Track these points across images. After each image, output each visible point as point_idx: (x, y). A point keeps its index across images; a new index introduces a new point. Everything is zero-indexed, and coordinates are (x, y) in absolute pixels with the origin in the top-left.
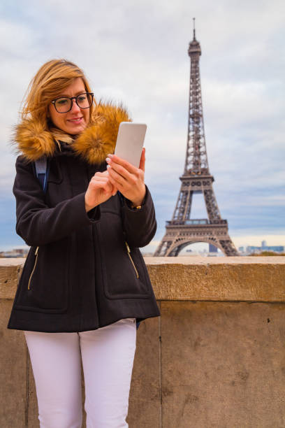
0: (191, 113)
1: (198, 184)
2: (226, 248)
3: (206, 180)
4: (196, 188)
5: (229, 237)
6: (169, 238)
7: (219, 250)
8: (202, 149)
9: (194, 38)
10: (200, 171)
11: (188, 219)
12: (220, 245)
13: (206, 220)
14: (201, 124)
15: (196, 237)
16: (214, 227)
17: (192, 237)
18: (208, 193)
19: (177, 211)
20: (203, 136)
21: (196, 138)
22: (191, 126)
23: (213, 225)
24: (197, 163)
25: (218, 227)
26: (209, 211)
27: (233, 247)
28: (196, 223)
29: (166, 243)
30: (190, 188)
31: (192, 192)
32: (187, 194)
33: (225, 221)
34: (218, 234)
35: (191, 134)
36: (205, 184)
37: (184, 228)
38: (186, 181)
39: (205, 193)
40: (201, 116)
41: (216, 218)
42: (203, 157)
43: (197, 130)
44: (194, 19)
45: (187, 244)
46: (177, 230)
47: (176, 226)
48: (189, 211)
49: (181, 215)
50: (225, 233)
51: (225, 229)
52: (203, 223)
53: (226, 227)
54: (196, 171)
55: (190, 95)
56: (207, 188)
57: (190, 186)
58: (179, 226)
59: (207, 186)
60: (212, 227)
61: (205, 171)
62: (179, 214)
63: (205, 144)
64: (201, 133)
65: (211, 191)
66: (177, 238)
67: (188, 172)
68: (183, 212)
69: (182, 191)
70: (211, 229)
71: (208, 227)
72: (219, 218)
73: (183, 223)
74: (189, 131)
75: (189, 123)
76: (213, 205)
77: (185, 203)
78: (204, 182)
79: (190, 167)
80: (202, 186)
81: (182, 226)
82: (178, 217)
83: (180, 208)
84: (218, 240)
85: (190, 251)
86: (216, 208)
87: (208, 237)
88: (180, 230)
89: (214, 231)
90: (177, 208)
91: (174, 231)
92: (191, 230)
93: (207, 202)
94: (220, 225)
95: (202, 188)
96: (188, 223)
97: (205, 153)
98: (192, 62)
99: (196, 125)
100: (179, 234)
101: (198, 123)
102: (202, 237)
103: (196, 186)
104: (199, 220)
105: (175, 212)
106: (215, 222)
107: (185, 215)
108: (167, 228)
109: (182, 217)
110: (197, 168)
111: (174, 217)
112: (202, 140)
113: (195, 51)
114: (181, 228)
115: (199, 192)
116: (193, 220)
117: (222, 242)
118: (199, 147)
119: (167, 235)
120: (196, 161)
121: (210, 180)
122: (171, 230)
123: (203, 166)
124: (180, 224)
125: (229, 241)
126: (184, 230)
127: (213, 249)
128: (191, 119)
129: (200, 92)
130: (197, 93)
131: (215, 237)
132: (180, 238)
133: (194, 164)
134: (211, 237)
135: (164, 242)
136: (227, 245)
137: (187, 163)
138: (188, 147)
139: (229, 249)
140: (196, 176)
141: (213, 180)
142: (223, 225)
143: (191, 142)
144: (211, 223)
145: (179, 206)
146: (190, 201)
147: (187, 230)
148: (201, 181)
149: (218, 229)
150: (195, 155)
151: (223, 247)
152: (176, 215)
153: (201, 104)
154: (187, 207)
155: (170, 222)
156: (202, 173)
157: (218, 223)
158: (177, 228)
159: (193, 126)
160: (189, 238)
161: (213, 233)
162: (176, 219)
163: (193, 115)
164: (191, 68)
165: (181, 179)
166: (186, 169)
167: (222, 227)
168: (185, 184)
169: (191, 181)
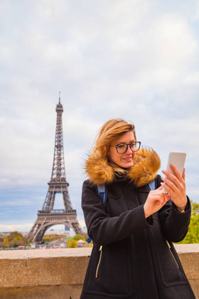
0: (56, 144)
1: (59, 187)
2: (76, 228)
3: (64, 185)
4: (58, 190)
5: (77, 221)
6: (40, 222)
7: (71, 229)
8: (62, 166)
9: (60, 103)
10: (61, 179)
11: (52, 209)
12: (72, 226)
13: (64, 210)
14: (62, 151)
15: (57, 221)
16: (69, 214)
17: (54, 221)
18: (65, 193)
19: (46, 204)
20: (63, 158)
21: (59, 159)
22: (56, 152)
23: (67, 213)
24: (59, 174)
25: (71, 214)
26: (65, 204)
27: (79, 227)
28: (57, 212)
29: (37, 225)
30: (54, 190)
31: (55, 192)
32: (52, 193)
33: (75, 211)
34: (70, 219)
35: (56, 156)
36: (64, 187)
37: (49, 215)
38: (52, 185)
39: (63, 193)
40: (62, 146)
41: (69, 209)
42: (62, 171)
43: (59, 155)
44: (60, 92)
45: (51, 225)
46: (45, 217)
47: (44, 214)
48: (53, 204)
49: (48, 207)
50: (75, 218)
51: (75, 216)
52: (61, 212)
53: (76, 214)
54: (58, 179)
55: (56, 134)
56: (65, 190)
57: (54, 189)
58: (46, 214)
59: (64, 189)
60: (66, 214)
61: (64, 179)
62: (46, 206)
63: (64, 163)
64: (62, 156)
65: (67, 192)
66: (44, 222)
67: (53, 180)
68: (49, 205)
69: (49, 192)
70: (66, 216)
71: (64, 215)
72: (71, 208)
73: (49, 212)
74: (55, 155)
75: (55, 150)
76: (68, 200)
77: (51, 199)
78: (63, 186)
79: (55, 176)
80: (62, 189)
81: (48, 214)
82: (46, 208)
83: (47, 202)
84: (70, 223)
85: (53, 230)
86: (70, 203)
87: (64, 220)
88: (47, 216)
89: (68, 217)
90: (45, 202)
91: (43, 217)
92: (54, 216)
93: (64, 199)
94: (72, 213)
95: (62, 190)
96: (52, 212)
97: (64, 168)
98: (58, 115)
99: (59, 152)
100: (46, 219)
101: (60, 150)
102: (61, 221)
103: (58, 189)
104: (59, 210)
105: (44, 205)
106: (69, 211)
107: (50, 207)
108: (38, 215)
109: (48, 208)
110: (59, 178)
111: (43, 208)
112: (62, 161)
113: (59, 110)
114: (47, 215)
115: (60, 192)
116: (55, 210)
117: (73, 224)
118: (61, 165)
119: (38, 220)
120: (58, 173)
121: (66, 185)
122: (40, 217)
123: (62, 176)
124: (47, 213)
125: (77, 223)
126: (49, 217)
127: (67, 229)
128: (56, 148)
129: (62, 132)
130: (60, 133)
131: (68, 221)
132: (47, 221)
133: (57, 175)
134: (66, 221)
135: (36, 224)
136: (76, 226)
137: (53, 174)
138: (54, 165)
139: (77, 228)
140: (58, 182)
141: (68, 185)
142: (74, 213)
143: (56, 162)
144: (66, 212)
145: (46, 201)
146: (54, 198)
147: (51, 216)
148: (61, 185)
149: (71, 216)
150: (58, 170)
151: (74, 227)
152: (45, 206)
153: (62, 139)
154: (52, 201)
155: (40, 211)
156: (62, 180)
157: (71, 212)
158: (45, 215)
159: (58, 153)
160: (52, 221)
161: (68, 218)
162: (44, 209)
163: (58, 145)
164: (57, 118)
165: (49, 184)
166: (52, 178)
167: (73, 214)
168: (51, 187)
169: (55, 186)
